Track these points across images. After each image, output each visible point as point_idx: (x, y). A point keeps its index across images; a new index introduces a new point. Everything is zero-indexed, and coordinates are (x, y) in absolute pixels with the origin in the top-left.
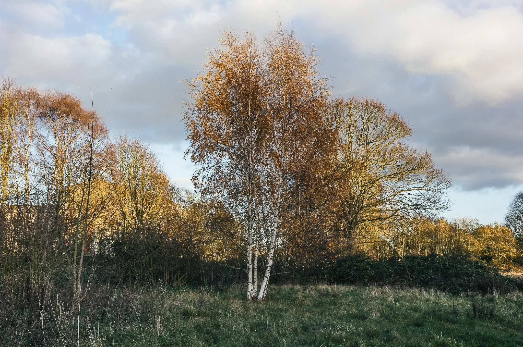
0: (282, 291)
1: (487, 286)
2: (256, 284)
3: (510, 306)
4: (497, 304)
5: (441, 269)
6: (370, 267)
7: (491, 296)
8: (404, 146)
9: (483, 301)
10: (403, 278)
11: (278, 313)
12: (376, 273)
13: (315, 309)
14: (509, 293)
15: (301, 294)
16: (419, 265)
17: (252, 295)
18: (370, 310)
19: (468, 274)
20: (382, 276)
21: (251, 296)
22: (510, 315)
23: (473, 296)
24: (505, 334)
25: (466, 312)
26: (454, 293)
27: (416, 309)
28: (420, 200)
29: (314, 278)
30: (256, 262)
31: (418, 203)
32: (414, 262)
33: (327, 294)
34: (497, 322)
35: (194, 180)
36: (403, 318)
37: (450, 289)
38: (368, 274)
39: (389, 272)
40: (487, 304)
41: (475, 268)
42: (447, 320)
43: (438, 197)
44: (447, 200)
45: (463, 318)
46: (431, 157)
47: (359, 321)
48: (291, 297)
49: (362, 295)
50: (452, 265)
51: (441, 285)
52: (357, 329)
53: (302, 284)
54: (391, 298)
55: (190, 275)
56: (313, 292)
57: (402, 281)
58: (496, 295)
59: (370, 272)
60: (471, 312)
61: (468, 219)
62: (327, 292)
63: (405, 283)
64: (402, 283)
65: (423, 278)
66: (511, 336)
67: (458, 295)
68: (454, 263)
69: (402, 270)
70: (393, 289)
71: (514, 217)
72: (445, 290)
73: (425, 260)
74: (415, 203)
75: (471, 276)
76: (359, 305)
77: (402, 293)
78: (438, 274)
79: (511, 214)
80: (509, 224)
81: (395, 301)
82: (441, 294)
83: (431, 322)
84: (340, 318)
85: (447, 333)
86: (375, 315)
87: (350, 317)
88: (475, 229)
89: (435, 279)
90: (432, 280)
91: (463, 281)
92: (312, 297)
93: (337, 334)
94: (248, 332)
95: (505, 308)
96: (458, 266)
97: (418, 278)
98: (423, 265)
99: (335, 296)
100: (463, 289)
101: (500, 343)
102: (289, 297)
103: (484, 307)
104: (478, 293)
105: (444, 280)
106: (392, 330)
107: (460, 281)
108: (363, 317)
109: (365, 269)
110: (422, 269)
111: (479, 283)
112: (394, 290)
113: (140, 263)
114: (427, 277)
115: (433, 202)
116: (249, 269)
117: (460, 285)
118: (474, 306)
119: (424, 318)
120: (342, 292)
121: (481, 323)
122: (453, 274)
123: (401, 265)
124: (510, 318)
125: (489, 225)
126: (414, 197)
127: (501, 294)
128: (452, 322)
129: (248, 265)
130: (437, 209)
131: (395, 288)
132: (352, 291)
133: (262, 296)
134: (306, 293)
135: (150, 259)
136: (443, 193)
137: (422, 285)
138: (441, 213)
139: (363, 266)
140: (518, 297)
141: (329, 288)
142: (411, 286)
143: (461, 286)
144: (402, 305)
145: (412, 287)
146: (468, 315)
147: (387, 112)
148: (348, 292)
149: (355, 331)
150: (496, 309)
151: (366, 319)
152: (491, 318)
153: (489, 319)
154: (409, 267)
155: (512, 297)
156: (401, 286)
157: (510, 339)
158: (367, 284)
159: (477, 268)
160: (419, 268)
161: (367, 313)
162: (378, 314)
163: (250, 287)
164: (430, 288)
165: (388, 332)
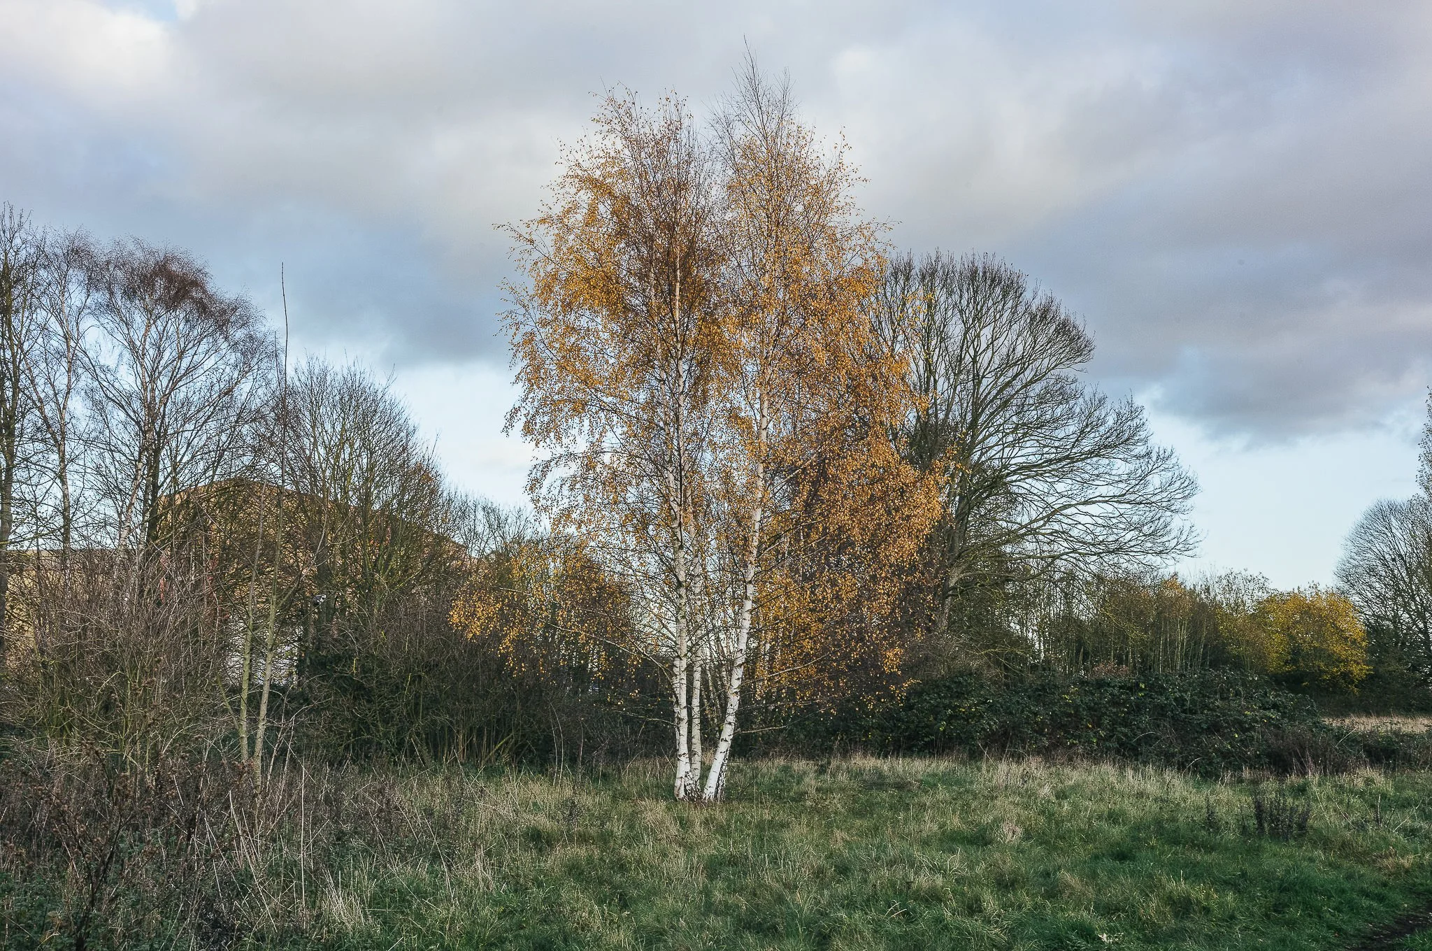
0: (763, 776)
1: (1290, 754)
2: (697, 758)
3: (1348, 805)
4: (1316, 800)
5: (1172, 711)
6: (987, 709)
7: (1301, 781)
8: (1073, 386)
9: (1280, 792)
10: (1075, 737)
11: (766, 833)
12: (1003, 726)
13: (858, 822)
14: (1345, 770)
15: (813, 782)
16: (1115, 702)
17: (688, 788)
18: (998, 821)
19: (1240, 723)
20: (1020, 732)
21: (686, 790)
22: (1347, 827)
23: (1255, 782)
24: (1332, 874)
25: (1238, 821)
26: (1207, 773)
27: (1113, 818)
28: (1115, 530)
29: (842, 739)
30: (696, 702)
31: (1111, 538)
32: (1101, 694)
33: (879, 782)
34: (1315, 845)
35: (531, 489)
36: (1081, 839)
37: (1195, 765)
38: (984, 729)
39: (1036, 723)
40: (1290, 800)
41: (1260, 707)
42: (1192, 842)
43: (1162, 520)
44: (1187, 529)
45: (1231, 836)
46: (1145, 415)
47: (972, 849)
48: (788, 792)
49: (971, 783)
50: (1201, 702)
51: (1173, 755)
52: (971, 868)
53: (811, 757)
54: (1046, 790)
55: (523, 736)
56: (843, 778)
57: (1073, 745)
58: (1313, 778)
59: (988, 724)
60: (1253, 823)
61: (1239, 576)
62: (878, 778)
63: (1080, 751)
64: (1072, 751)
65: (1126, 735)
66: (1349, 877)
67: (1217, 779)
68: (1204, 696)
69: (1070, 715)
70: (1049, 767)
71: (1360, 570)
72: (1184, 767)
73: (1130, 689)
74: (1101, 538)
75: (1248, 730)
76: (966, 809)
77: (1074, 776)
78: (1164, 726)
79: (1352, 561)
80: (1347, 587)
81: (1057, 797)
82: (1173, 777)
83: (1153, 848)
84: (925, 843)
85: (1195, 873)
86: (1010, 833)
87: (950, 840)
88: (1259, 603)
89: (1157, 738)
90: (1149, 740)
91: (1230, 743)
92: (843, 790)
93: (923, 881)
94: (702, 879)
95: (1335, 811)
96: (1217, 704)
97: (1112, 737)
98: (1125, 701)
99: (901, 786)
100: (1230, 763)
101: (1321, 894)
102: (781, 790)
103: (1284, 809)
104: (1267, 773)
105: (1179, 741)
106: (1059, 868)
107: (1222, 743)
108: (980, 839)
109: (975, 716)
110: (1123, 712)
111: (1269, 747)
112: (1053, 769)
113: (392, 706)
114: (1135, 735)
115: (1150, 535)
116: (680, 720)
117: (1222, 753)
118: (1259, 807)
119: (1134, 839)
120: (920, 777)
121: (1276, 848)
122: (1205, 726)
123: (1067, 704)
124: (1348, 834)
125: (1296, 591)
126: (1100, 521)
127: (1325, 775)
128: (1205, 847)
129: (676, 709)
130: (1161, 552)
131: (1055, 765)
132: (944, 774)
133: (713, 790)
134: (826, 781)
135: (417, 697)
136: (1176, 511)
137: (1124, 755)
138: (1171, 562)
139: (970, 708)
140: (1369, 781)
141: (884, 765)
142: (1095, 757)
143: (1225, 755)
144: (1075, 807)
145: (1096, 761)
146: (1244, 830)
147: (1028, 295)
148: (935, 775)
149: (966, 872)
150: (1314, 813)
151: (991, 842)
152: (1300, 835)
153: (1295, 839)
154: (1090, 709)
155: (1353, 781)
156: (1071, 759)
157: (1347, 885)
158: (981, 753)
159: (1265, 709)
160: (1115, 710)
161: (992, 829)
162: (1019, 830)
163: (683, 766)
164: (1145, 763)
165: (1048, 874)
